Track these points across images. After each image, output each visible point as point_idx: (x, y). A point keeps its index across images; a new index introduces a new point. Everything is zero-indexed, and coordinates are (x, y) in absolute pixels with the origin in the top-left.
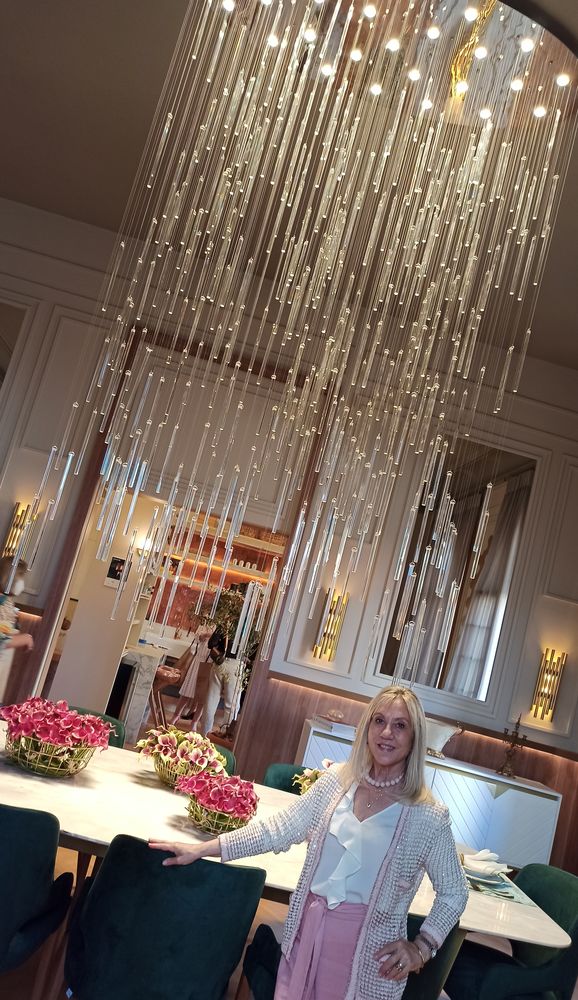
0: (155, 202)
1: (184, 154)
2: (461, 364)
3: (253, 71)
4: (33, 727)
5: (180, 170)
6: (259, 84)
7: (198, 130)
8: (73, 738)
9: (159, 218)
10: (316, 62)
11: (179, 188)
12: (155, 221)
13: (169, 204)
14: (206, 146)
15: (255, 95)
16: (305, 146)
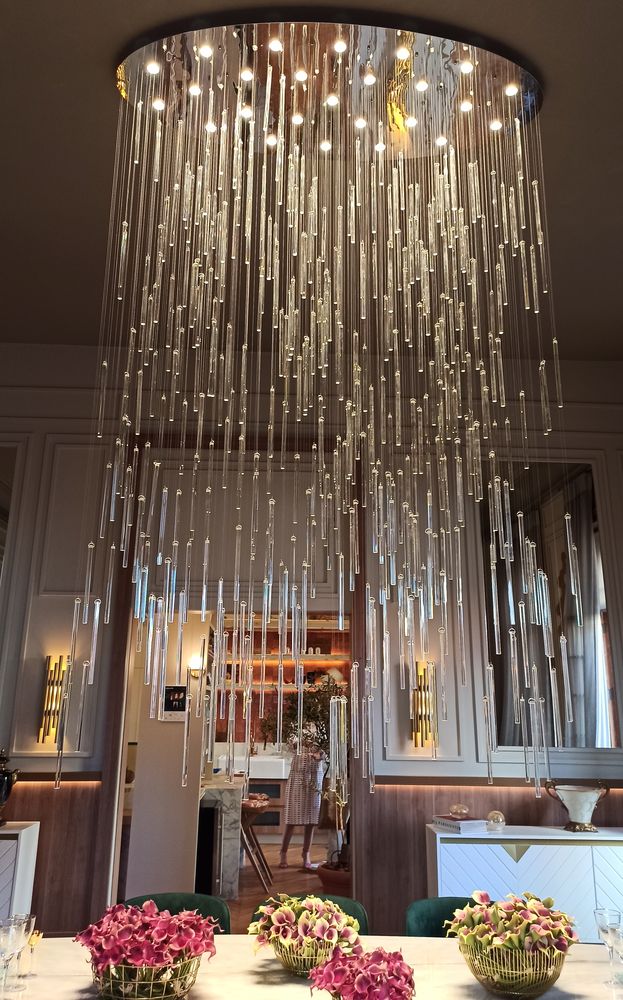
0: (130, 311)
1: (148, 258)
2: (494, 393)
3: (198, 160)
4: (122, 952)
5: (147, 274)
6: (207, 172)
7: (156, 231)
8: (172, 952)
9: (138, 327)
10: (260, 136)
11: (150, 291)
12: (133, 331)
13: (144, 310)
14: (168, 243)
15: (207, 183)
16: (270, 218)
